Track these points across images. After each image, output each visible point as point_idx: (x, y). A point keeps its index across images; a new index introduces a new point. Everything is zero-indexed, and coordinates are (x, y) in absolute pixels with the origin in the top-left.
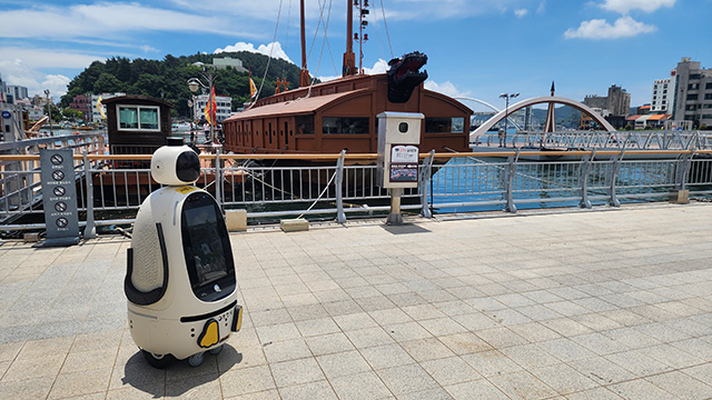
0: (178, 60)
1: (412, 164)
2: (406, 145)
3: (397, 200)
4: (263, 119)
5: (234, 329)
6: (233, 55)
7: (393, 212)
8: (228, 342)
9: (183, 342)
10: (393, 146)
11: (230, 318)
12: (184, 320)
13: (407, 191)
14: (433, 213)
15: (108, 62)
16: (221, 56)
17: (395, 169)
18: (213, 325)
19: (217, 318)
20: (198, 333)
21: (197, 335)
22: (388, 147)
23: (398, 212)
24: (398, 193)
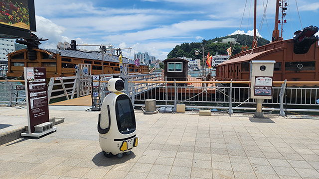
0: (207, 41)
1: (268, 87)
2: (264, 77)
3: (260, 105)
4: (229, 65)
5: (134, 146)
6: (232, 37)
7: (257, 111)
8: (132, 150)
9: (115, 149)
10: (256, 77)
11: (133, 141)
12: (115, 140)
13: (265, 101)
14: (286, 114)
15: (182, 45)
16: (226, 38)
17: (257, 89)
18: (125, 143)
19: (127, 141)
20: (120, 145)
21: (120, 146)
22: (253, 78)
23: (261, 111)
24: (260, 101)
